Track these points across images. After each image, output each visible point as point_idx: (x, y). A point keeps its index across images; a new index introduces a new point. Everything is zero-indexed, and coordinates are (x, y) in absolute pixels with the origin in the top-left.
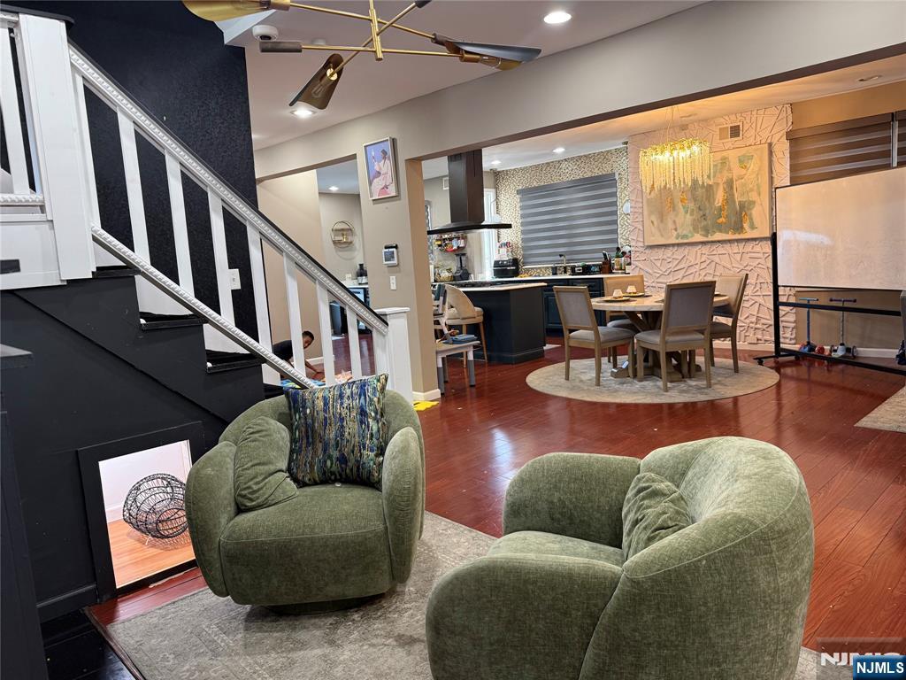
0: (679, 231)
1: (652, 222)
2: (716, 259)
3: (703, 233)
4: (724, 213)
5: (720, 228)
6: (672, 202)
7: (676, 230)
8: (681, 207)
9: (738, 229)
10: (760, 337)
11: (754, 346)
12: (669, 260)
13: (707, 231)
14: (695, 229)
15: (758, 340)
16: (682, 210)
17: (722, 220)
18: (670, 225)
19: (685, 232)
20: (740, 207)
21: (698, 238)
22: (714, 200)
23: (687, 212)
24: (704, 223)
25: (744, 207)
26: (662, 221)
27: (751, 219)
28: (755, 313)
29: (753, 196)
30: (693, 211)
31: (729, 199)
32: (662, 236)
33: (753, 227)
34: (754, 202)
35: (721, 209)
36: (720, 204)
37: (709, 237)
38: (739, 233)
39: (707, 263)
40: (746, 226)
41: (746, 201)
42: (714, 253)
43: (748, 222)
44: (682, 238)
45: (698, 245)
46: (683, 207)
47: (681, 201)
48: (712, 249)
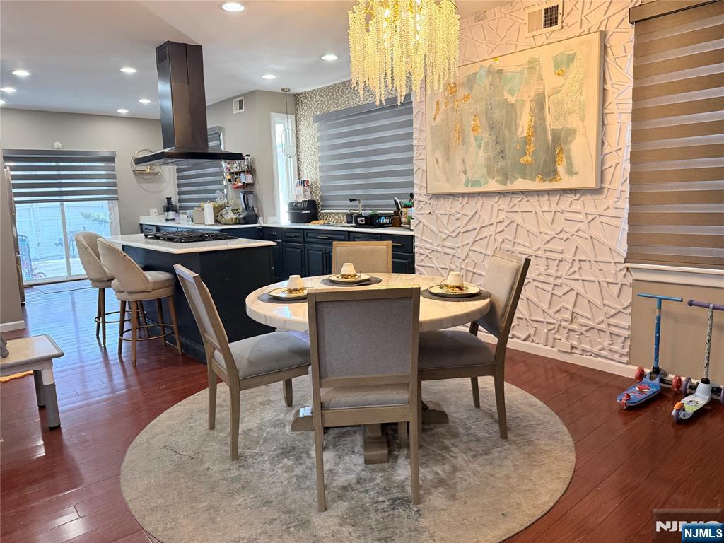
0: (469, 175)
1: (437, 161)
2: (518, 218)
3: (500, 178)
4: (531, 148)
5: (524, 172)
6: (462, 132)
7: (465, 172)
8: (473, 139)
9: (548, 174)
10: (575, 343)
11: (562, 354)
12: (458, 216)
13: (505, 177)
14: (490, 173)
15: (572, 347)
16: (474, 144)
17: (527, 158)
19: (476, 177)
20: (553, 140)
21: (493, 186)
22: (517, 129)
23: (479, 147)
24: (501, 163)
25: (559, 138)
26: (448, 160)
27: (569, 158)
28: (570, 307)
29: (573, 122)
30: (487, 144)
31: (538, 126)
32: (448, 181)
33: (571, 171)
34: (572, 132)
35: (526, 142)
36: (524, 135)
37: (509, 184)
38: (551, 181)
39: (506, 224)
40: (561, 169)
41: (562, 129)
42: (515, 209)
43: (564, 163)
44: (471, 186)
45: (495, 197)
46: (476, 139)
47: (473, 130)
48: (512, 204)
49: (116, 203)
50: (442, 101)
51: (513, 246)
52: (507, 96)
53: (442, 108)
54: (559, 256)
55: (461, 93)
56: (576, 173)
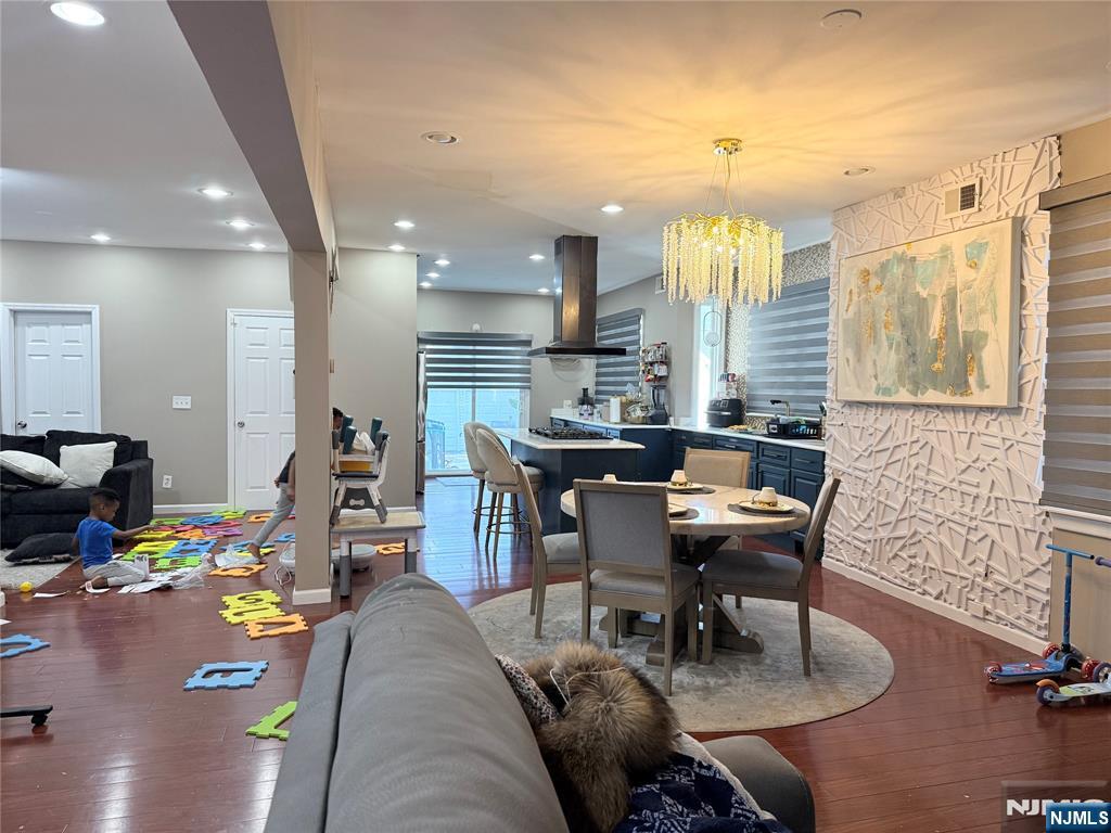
0: (880, 381)
1: (848, 360)
2: (933, 438)
3: (911, 387)
4: (942, 353)
5: (935, 381)
6: (873, 328)
7: (876, 377)
8: (884, 337)
9: (959, 386)
10: (989, 607)
11: (977, 621)
12: (871, 430)
13: (916, 388)
14: (901, 380)
15: (987, 612)
16: (885, 342)
17: (938, 365)
18: (870, 370)
19: (888, 384)
20: (965, 345)
21: (904, 396)
22: (928, 329)
23: (890, 348)
24: (913, 369)
25: (971, 344)
26: (859, 360)
27: (980, 368)
28: (984, 558)
29: (985, 323)
30: (899, 345)
31: (949, 328)
32: (859, 386)
33: (982, 385)
34: (985, 336)
35: (937, 345)
36: (936, 336)
37: (919, 395)
38: (962, 395)
39: (920, 444)
40: (972, 380)
41: (973, 332)
42: (930, 427)
43: (975, 373)
44: (883, 394)
45: (908, 410)
46: (887, 337)
47: (886, 327)
48: (928, 420)
49: (528, 391)
50: (855, 290)
51: (928, 475)
52: (919, 289)
53: (855, 298)
54: (974, 491)
55: (874, 282)
56: (988, 387)
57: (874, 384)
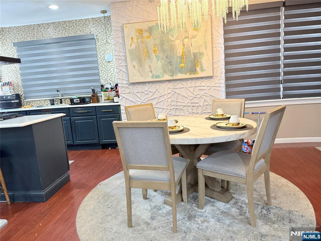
0: (154, 73)
1: (134, 66)
3: (170, 74)
4: (184, 61)
5: (181, 71)
6: (148, 52)
7: (151, 72)
8: (154, 56)
9: (193, 71)
14: (165, 71)
16: (155, 59)
17: (182, 65)
18: (147, 69)
19: (158, 74)
22: (177, 52)
23: (158, 60)
24: (170, 67)
25: (196, 56)
26: (141, 66)
27: (201, 65)
30: (162, 59)
31: (187, 52)
32: (142, 76)
33: (202, 70)
36: (181, 55)
37: (175, 76)
38: (194, 74)
39: (172, 94)
40: (198, 69)
41: (198, 53)
42: (176, 87)
44: (155, 78)
45: (166, 82)
47: (154, 52)
48: (174, 85)
51: (176, 103)
52: (170, 37)
53: (135, 41)
55: (146, 34)
56: (205, 70)
57: (151, 74)
